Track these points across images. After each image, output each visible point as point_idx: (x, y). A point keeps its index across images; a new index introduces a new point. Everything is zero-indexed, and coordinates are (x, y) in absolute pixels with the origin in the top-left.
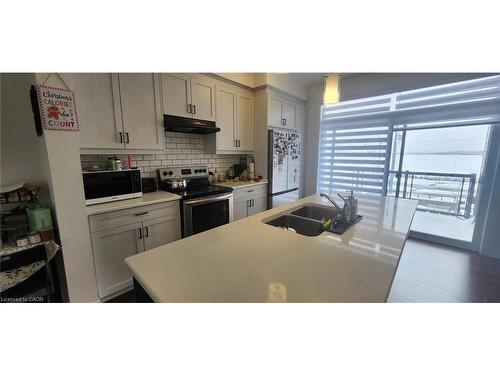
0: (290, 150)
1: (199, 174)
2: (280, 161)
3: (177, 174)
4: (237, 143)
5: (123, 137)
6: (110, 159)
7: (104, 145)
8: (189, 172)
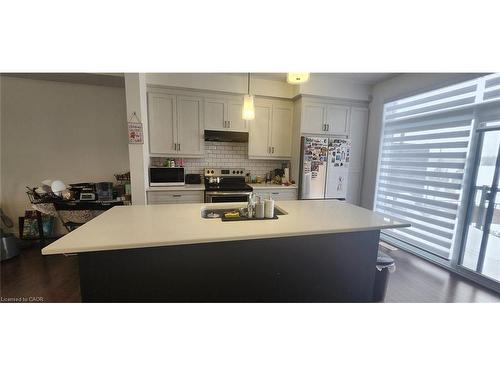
0: (331, 157)
1: (236, 175)
2: (314, 168)
3: (218, 173)
4: (271, 150)
5: (177, 147)
6: (168, 159)
7: (164, 151)
8: (228, 172)
